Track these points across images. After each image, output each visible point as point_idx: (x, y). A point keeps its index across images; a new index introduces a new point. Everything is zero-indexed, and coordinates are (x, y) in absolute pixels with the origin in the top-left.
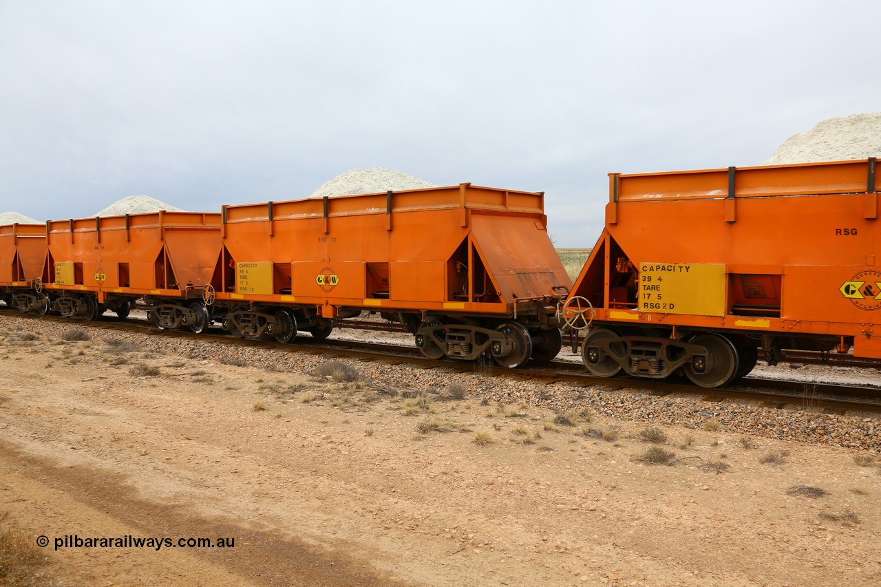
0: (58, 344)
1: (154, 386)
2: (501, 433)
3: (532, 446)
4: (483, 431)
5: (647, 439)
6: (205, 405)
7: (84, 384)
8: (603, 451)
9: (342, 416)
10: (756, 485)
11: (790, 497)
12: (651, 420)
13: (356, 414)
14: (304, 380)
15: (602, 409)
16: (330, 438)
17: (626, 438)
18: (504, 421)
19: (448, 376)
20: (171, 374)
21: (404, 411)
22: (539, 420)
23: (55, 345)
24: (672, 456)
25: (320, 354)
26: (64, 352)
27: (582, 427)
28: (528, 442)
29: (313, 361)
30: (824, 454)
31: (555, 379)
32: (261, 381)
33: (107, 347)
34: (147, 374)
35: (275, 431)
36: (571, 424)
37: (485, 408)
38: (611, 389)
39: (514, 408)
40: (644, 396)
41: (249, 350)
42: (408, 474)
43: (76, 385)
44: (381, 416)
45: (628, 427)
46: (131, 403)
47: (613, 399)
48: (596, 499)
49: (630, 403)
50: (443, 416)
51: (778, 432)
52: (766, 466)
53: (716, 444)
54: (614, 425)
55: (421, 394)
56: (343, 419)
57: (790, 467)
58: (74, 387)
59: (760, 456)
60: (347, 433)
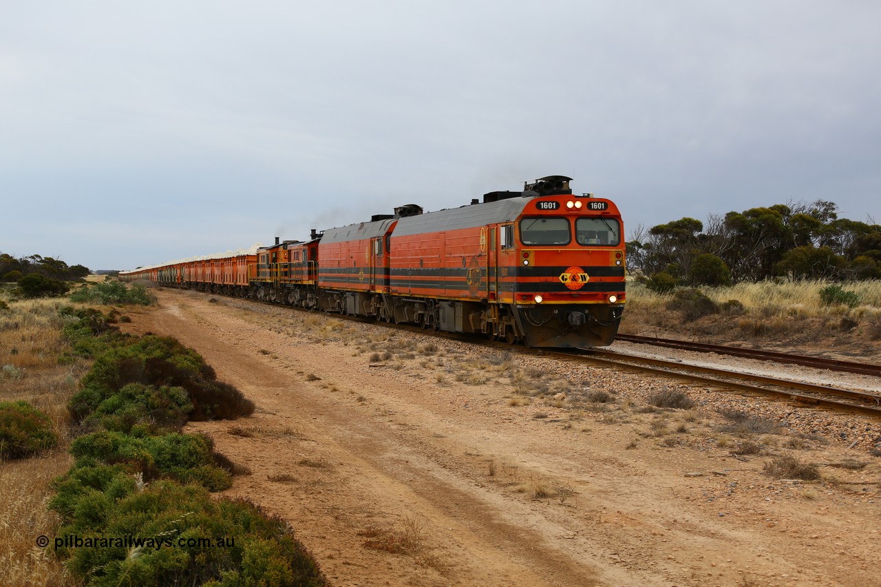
0: (645, 411)
7: (688, 481)
23: (640, 412)
26: (655, 426)
33: (723, 422)
43: (677, 482)
58: (672, 485)
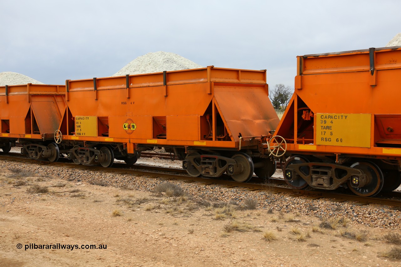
1: (44, 200)
2: (282, 233)
3: (304, 243)
4: (269, 232)
5: (390, 241)
6: (79, 212)
8: (356, 249)
9: (172, 220)
12: (392, 228)
13: (182, 218)
14: (147, 195)
15: (354, 218)
16: (165, 235)
17: (374, 240)
18: (284, 225)
19: (245, 193)
20: (56, 191)
21: (215, 217)
22: (309, 224)
25: (157, 177)
27: (340, 231)
28: (301, 240)
29: (153, 182)
32: (117, 196)
34: (39, 192)
35: (127, 230)
36: (332, 228)
37: (271, 215)
38: (361, 204)
39: (291, 215)
40: (386, 210)
41: (109, 175)
44: (199, 220)
45: (374, 232)
46: (28, 212)
47: (362, 211)
49: (376, 214)
50: (241, 221)
54: (364, 230)
55: (226, 205)
56: (173, 222)
60: (176, 232)
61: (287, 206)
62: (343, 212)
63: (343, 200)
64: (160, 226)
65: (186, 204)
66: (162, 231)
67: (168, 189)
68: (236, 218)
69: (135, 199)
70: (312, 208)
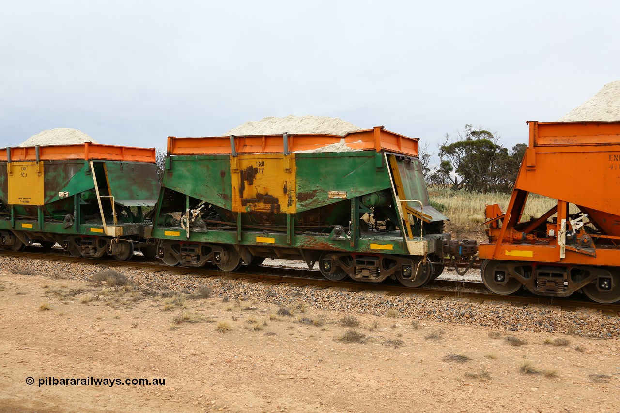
2: (238, 322)
3: (260, 332)
4: (224, 321)
5: (345, 324)
8: (313, 334)
9: (113, 313)
10: (422, 355)
11: (445, 363)
12: (349, 310)
13: (125, 311)
14: (83, 285)
15: (314, 303)
16: (103, 330)
17: (330, 324)
18: (240, 314)
19: (199, 280)
21: (163, 308)
22: (266, 312)
24: (363, 336)
25: (96, 264)
27: (298, 316)
28: (258, 329)
29: (92, 270)
30: (469, 332)
31: (278, 282)
32: (47, 287)
35: (58, 327)
36: (290, 315)
37: (226, 304)
38: (320, 288)
39: (248, 303)
40: (344, 293)
41: (37, 262)
42: (165, 356)
44: (145, 312)
45: (331, 316)
47: (322, 295)
48: (307, 370)
49: (334, 298)
50: (193, 311)
51: (438, 317)
52: (429, 341)
53: (394, 327)
54: (322, 315)
55: (176, 294)
56: (114, 316)
57: (445, 341)
59: (425, 334)
60: (116, 326)
61: (245, 293)
62: (303, 297)
63: (303, 285)
64: (99, 321)
65: (131, 294)
66: (100, 326)
67: (109, 277)
68: (187, 309)
69: (68, 290)
70: (271, 295)
